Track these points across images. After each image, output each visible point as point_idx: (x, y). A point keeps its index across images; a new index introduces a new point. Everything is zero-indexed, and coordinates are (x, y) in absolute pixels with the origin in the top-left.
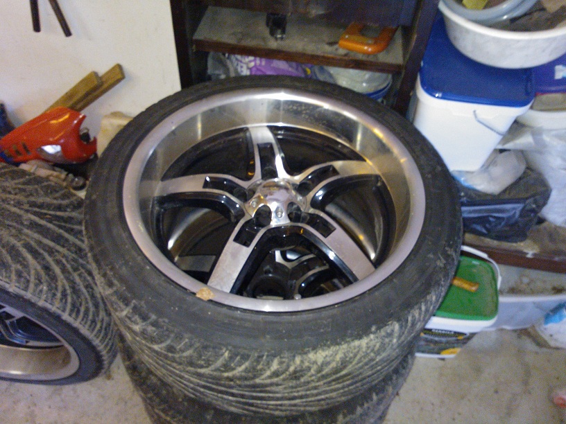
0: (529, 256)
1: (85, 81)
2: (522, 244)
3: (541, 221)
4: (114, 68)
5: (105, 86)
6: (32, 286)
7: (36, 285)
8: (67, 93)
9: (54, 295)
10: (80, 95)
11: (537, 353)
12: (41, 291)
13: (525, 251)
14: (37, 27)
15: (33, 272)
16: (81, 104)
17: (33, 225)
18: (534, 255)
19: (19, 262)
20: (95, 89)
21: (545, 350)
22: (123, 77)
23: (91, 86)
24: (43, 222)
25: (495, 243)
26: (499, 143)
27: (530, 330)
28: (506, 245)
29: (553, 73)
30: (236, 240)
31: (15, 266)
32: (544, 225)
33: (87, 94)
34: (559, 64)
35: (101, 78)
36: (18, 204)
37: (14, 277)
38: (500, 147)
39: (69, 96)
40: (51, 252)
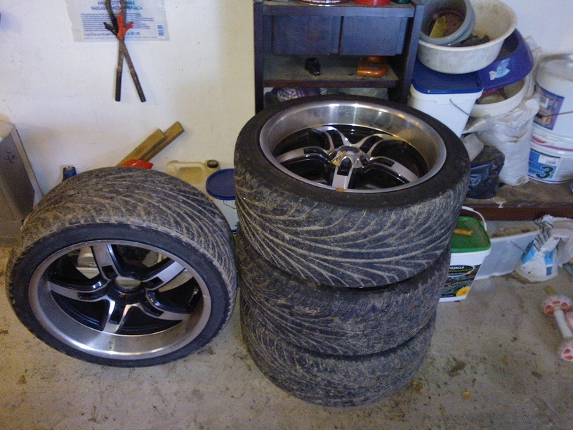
0: (500, 207)
1: (151, 137)
2: (494, 199)
3: (502, 184)
4: (175, 124)
5: (169, 138)
6: (196, 237)
7: (198, 237)
8: (136, 149)
9: (209, 245)
10: (149, 148)
11: (523, 288)
12: (201, 241)
13: (498, 203)
14: (118, 98)
15: (194, 229)
16: (149, 155)
17: (184, 202)
18: (503, 205)
19: (185, 222)
20: (160, 142)
21: (528, 285)
22: (183, 131)
23: (158, 140)
24: (189, 201)
25: (476, 201)
26: (464, 130)
27: (513, 274)
28: (484, 201)
29: (488, 76)
30: (338, 174)
31: (184, 225)
32: (504, 187)
33: (155, 147)
34: (490, 70)
35: (164, 134)
36: (171, 190)
37: (185, 231)
38: (465, 132)
39: (138, 150)
40: (200, 219)
